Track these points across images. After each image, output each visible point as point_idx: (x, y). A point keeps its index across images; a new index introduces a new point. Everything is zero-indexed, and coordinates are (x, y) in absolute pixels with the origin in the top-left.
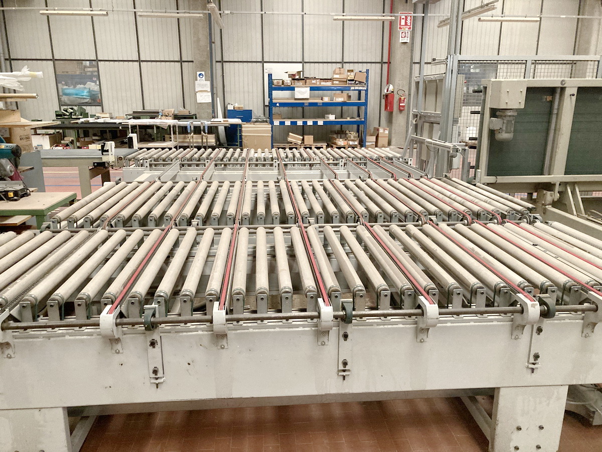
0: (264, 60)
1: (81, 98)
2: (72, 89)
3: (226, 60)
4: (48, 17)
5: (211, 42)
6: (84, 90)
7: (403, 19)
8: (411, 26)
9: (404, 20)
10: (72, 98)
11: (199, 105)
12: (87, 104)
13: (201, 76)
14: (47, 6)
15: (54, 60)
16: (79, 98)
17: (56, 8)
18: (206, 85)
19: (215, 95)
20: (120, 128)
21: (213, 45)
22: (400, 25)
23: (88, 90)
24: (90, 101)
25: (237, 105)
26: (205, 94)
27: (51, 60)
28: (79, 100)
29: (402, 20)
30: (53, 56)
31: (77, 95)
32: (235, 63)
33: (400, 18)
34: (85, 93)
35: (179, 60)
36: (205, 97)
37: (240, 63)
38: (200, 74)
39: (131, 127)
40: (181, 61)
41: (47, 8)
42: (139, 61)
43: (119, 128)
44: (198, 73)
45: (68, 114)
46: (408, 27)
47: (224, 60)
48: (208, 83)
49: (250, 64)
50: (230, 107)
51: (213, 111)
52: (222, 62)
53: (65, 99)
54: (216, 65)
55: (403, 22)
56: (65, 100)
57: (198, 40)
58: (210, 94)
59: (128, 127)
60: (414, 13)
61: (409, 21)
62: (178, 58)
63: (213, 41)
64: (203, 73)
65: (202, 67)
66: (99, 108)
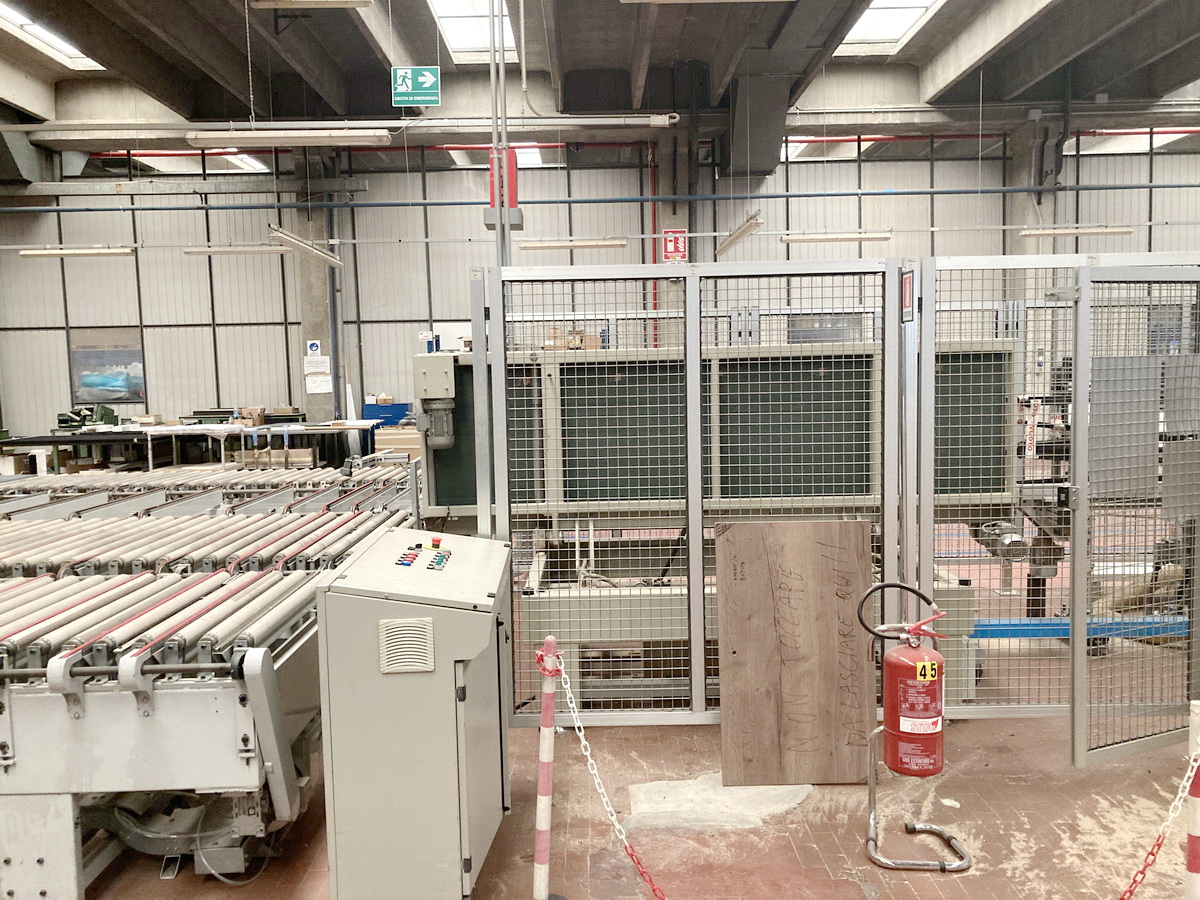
0: (434, 318)
1: (113, 391)
2: (97, 375)
3: (365, 319)
4: (62, 259)
5: (334, 291)
6: (116, 378)
7: (671, 241)
8: (687, 253)
9: (672, 244)
10: (96, 390)
11: (311, 397)
12: (119, 401)
13: (314, 349)
14: (61, 243)
15: (67, 328)
16: (109, 391)
17: (48, 246)
18: (323, 362)
19: (342, 380)
20: (135, 440)
21: (338, 294)
22: (666, 251)
23: (124, 376)
24: (127, 396)
25: (383, 396)
26: (321, 378)
27: (63, 328)
28: (108, 393)
29: (669, 243)
30: (67, 323)
31: (104, 385)
32: (382, 324)
33: (666, 239)
34: (120, 382)
35: (283, 321)
36: (322, 384)
37: (390, 324)
38: (312, 345)
39: (152, 440)
40: (286, 323)
41: (61, 246)
42: (214, 325)
43: (133, 440)
44: (309, 343)
45: (78, 419)
46: (681, 254)
47: (361, 319)
48: (327, 360)
49: (408, 324)
50: (370, 400)
51: (338, 408)
52: (359, 322)
53: (82, 393)
54: (343, 329)
55: (671, 247)
56: (83, 395)
57: (309, 288)
58: (330, 378)
59: (147, 440)
60: (690, 232)
61: (681, 245)
62: (281, 319)
63: (338, 287)
64: (318, 342)
65: (315, 331)
66: (141, 407)
